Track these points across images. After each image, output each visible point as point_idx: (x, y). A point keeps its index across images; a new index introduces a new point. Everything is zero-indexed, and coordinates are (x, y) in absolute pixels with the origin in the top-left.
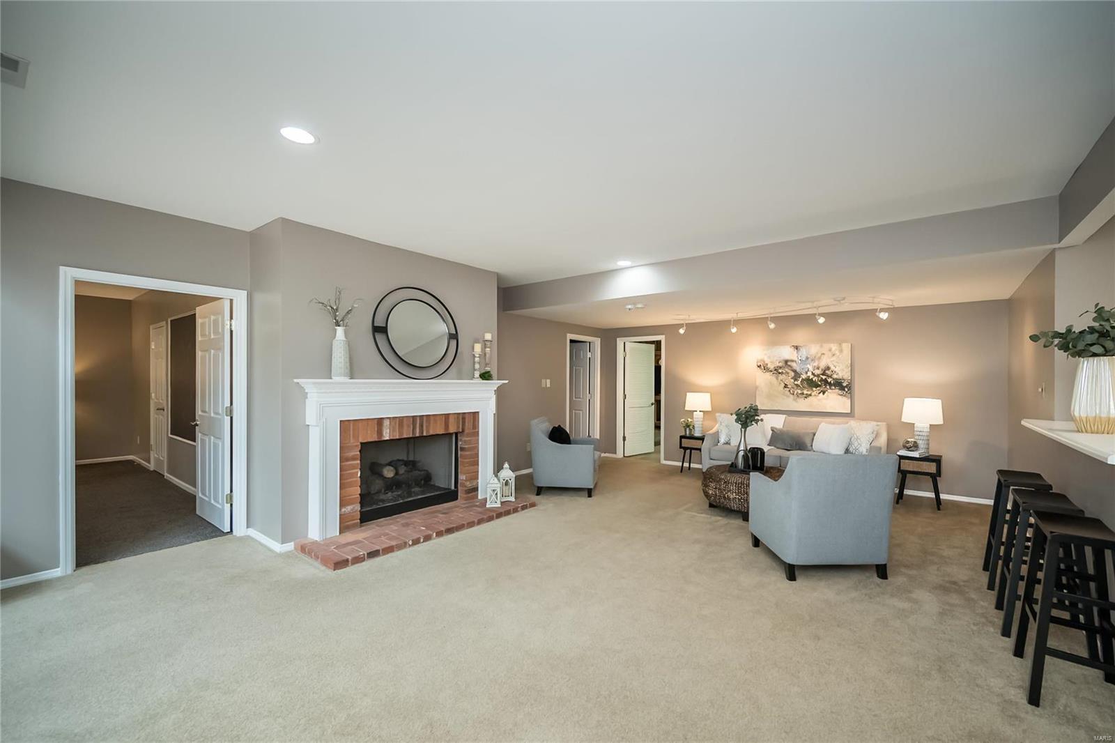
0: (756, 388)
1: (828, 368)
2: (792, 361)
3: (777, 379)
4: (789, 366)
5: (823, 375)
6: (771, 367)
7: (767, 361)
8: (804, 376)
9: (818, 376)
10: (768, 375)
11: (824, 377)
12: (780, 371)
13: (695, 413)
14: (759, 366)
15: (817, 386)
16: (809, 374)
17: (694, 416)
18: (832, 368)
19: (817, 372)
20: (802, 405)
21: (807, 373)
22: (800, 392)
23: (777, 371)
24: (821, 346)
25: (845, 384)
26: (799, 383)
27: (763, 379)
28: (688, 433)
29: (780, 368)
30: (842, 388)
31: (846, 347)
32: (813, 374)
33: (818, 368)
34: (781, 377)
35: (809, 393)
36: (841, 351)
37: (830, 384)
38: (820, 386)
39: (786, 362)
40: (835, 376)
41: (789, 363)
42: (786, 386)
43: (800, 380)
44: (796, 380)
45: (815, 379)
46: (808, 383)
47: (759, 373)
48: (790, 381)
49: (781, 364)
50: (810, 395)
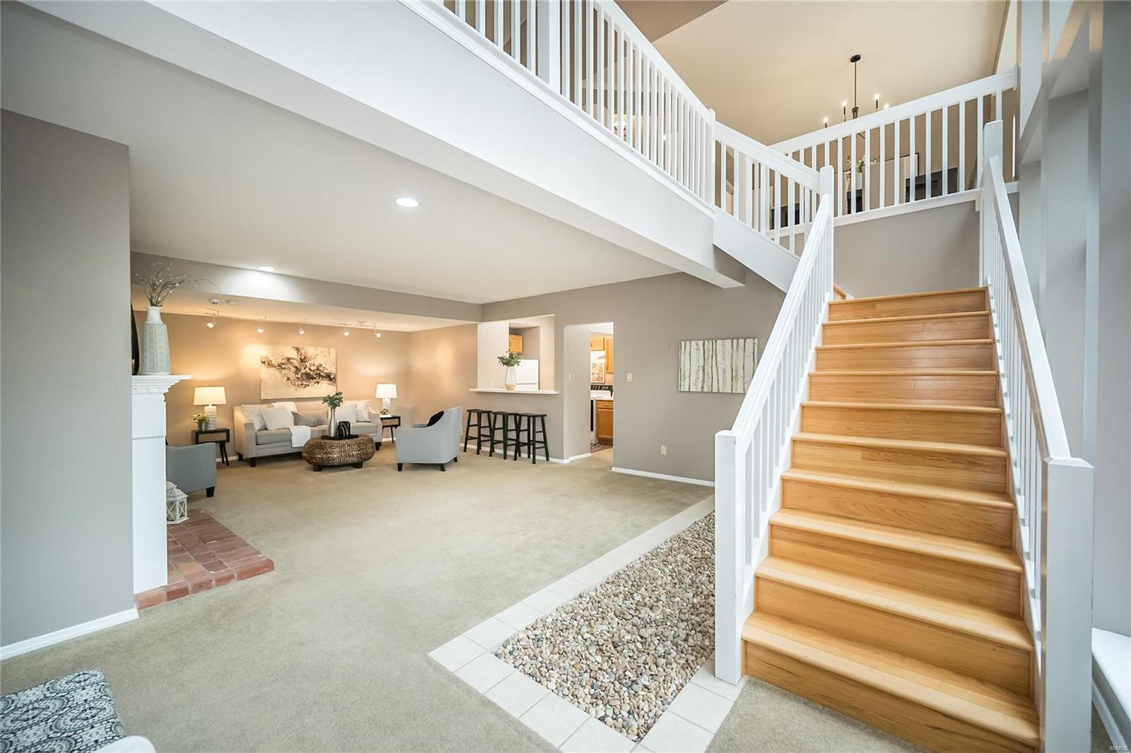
0: (261, 381)
1: (321, 365)
2: (293, 359)
3: (281, 373)
4: (291, 363)
5: (317, 370)
6: (275, 363)
7: (271, 358)
8: (303, 371)
9: (314, 371)
10: (272, 370)
11: (318, 372)
12: (283, 367)
13: (206, 407)
14: (264, 363)
15: (313, 378)
16: (307, 369)
17: (206, 411)
18: (324, 365)
19: (313, 368)
20: (304, 393)
21: (305, 368)
22: (300, 383)
23: (280, 366)
24: (316, 349)
25: (332, 377)
26: (299, 376)
27: (267, 374)
28: (203, 428)
29: (283, 364)
30: (331, 380)
31: (333, 351)
32: (310, 369)
33: (314, 365)
34: (284, 371)
35: (307, 383)
36: (330, 353)
37: (322, 377)
38: (315, 378)
39: (288, 359)
40: (325, 371)
41: (291, 361)
42: (288, 379)
43: (300, 374)
44: (297, 374)
45: (311, 373)
46: (306, 377)
47: (264, 369)
48: (292, 376)
49: (283, 361)
50: (308, 385)
